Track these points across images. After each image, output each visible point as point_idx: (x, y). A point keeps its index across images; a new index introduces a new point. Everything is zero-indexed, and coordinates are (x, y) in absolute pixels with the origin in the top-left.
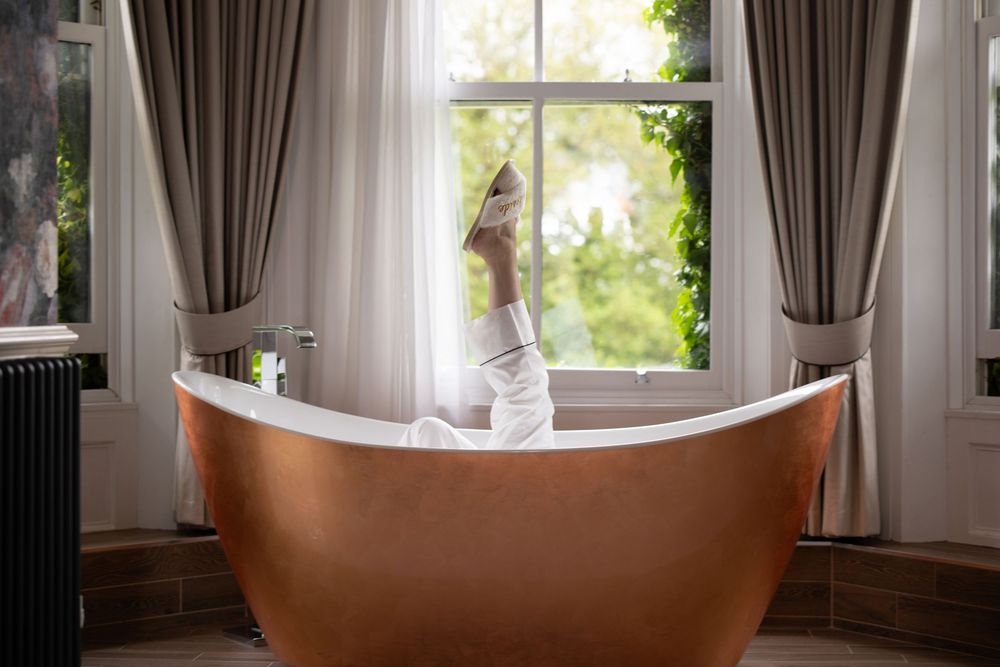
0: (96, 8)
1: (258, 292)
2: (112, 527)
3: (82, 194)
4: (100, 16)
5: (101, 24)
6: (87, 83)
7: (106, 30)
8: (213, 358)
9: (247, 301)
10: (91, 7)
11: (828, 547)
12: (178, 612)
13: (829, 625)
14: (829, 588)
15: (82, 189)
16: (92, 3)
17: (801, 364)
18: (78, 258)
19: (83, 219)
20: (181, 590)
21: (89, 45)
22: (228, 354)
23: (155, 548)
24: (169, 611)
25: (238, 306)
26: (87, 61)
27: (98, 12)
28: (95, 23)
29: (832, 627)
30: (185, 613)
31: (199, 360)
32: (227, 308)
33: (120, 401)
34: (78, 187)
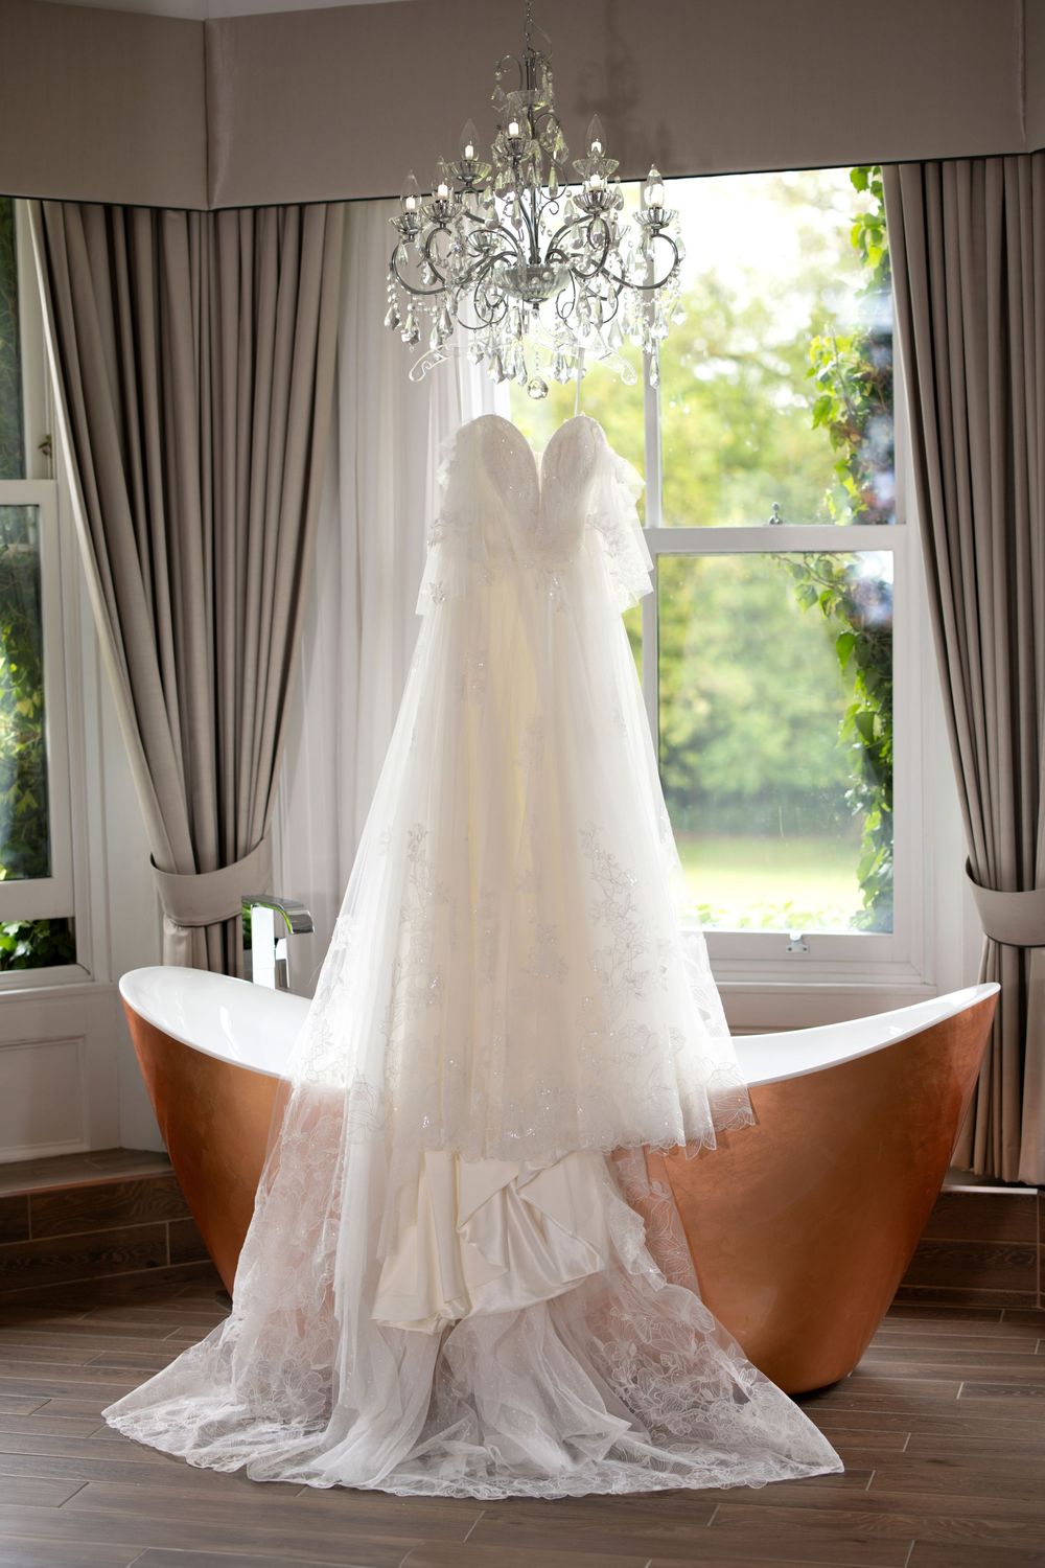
0: (45, 453)
1: (262, 839)
2: (85, 1148)
3: (34, 705)
4: (51, 463)
5: (52, 478)
6: (36, 555)
7: (57, 486)
8: (202, 930)
9: (245, 855)
10: (40, 452)
11: (1033, 1196)
12: (165, 1264)
13: (1035, 1303)
14: (1035, 1253)
15: (35, 698)
16: (41, 447)
17: (992, 942)
18: (32, 792)
19: (38, 739)
20: (168, 1237)
21: (37, 506)
22: (224, 925)
23: (132, 1183)
24: (152, 1265)
25: (236, 860)
26: (35, 525)
27: (48, 457)
28: (46, 478)
29: (1038, 1306)
30: (174, 1266)
31: (184, 933)
32: (222, 863)
33: (93, 980)
34: (30, 696)
